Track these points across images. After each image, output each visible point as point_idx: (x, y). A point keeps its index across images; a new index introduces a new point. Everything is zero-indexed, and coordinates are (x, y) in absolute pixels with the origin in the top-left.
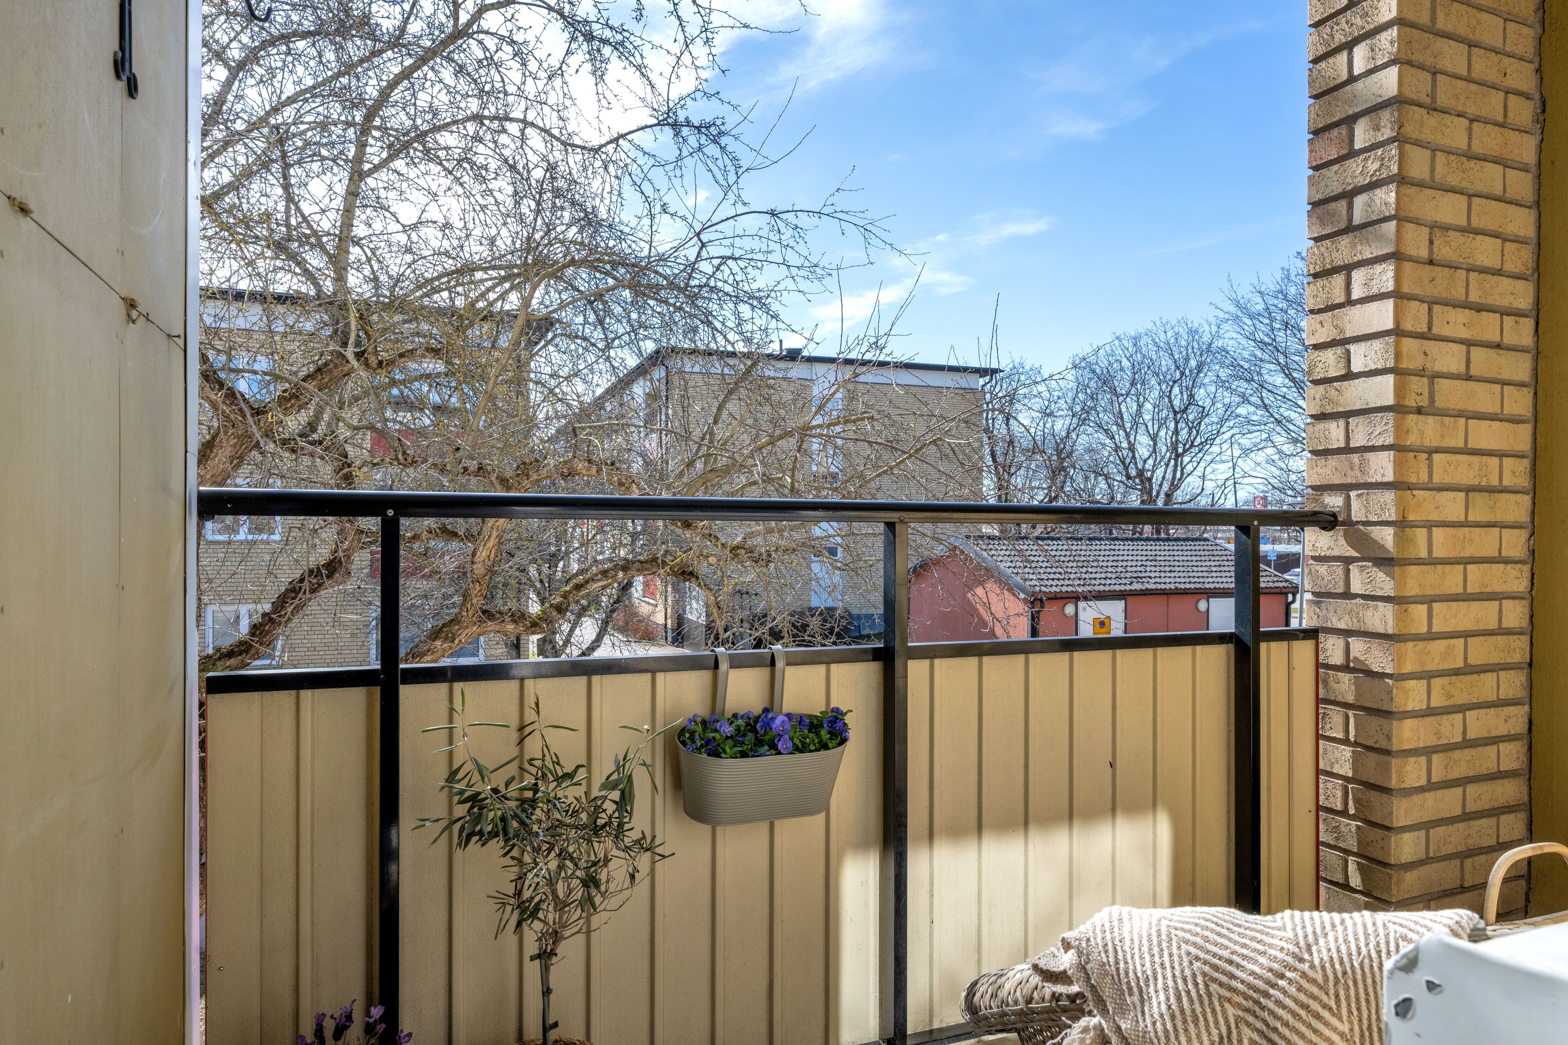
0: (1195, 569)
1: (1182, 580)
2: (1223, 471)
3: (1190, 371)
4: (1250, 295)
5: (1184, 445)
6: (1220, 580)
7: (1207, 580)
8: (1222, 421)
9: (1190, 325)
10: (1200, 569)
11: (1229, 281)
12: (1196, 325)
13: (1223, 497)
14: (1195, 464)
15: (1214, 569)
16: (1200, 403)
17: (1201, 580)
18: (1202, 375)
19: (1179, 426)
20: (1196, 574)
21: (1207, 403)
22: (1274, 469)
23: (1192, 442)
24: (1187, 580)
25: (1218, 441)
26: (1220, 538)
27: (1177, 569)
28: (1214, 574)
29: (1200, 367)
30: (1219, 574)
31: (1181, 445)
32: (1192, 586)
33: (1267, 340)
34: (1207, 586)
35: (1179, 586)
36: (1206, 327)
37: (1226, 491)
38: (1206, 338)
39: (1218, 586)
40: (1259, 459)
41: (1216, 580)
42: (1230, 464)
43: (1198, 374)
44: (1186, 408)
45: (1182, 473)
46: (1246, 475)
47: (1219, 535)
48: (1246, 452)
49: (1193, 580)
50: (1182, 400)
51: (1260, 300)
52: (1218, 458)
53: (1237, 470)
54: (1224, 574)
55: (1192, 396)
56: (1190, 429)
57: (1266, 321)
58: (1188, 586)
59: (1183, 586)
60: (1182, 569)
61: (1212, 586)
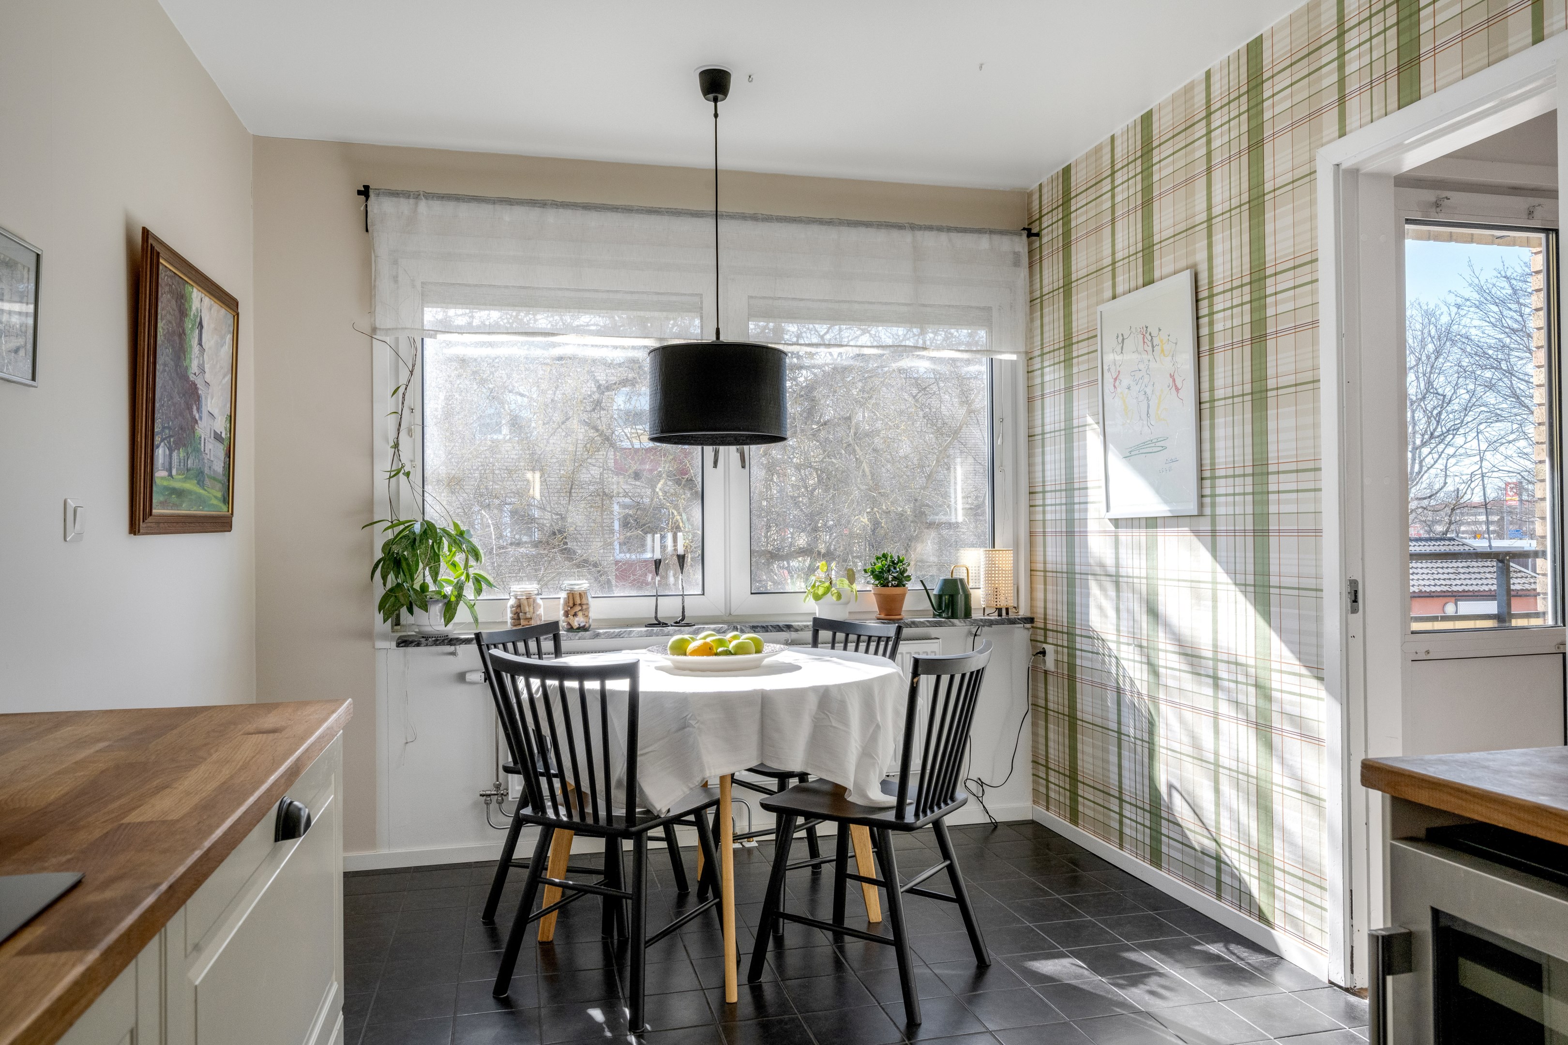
0: (1440, 571)
1: (1427, 583)
2: (1468, 466)
3: (1428, 357)
4: (1494, 281)
5: (1423, 435)
6: (1469, 582)
7: (1454, 583)
8: (1466, 409)
9: (1425, 307)
10: (1446, 571)
11: (1471, 266)
12: (1432, 306)
13: (1469, 492)
14: (1436, 456)
15: (1462, 570)
16: (1440, 391)
17: (1448, 582)
18: (1441, 360)
19: (1416, 415)
20: (1442, 577)
21: (1448, 392)
22: (1528, 463)
23: (1432, 434)
24: (1432, 583)
25: (1462, 431)
26: (1463, 532)
27: (1420, 571)
28: (1462, 576)
29: (1438, 353)
30: (1468, 576)
31: (1418, 436)
32: (1438, 589)
33: (1515, 326)
34: (1455, 588)
35: (1424, 589)
36: (1444, 309)
37: (1473, 486)
38: (1445, 319)
39: (1467, 588)
40: (1509, 453)
41: (1465, 582)
42: (1477, 458)
43: (1436, 358)
44: (1424, 398)
45: (1421, 467)
46: (1495, 468)
47: (1463, 528)
48: (1494, 445)
49: (1438, 583)
50: (1418, 387)
51: (1507, 286)
52: (1461, 451)
53: (1485, 463)
54: (1473, 576)
55: (1429, 383)
56: (1429, 418)
57: (1514, 306)
58: (1433, 589)
59: (1428, 589)
60: (1426, 571)
61: (1460, 589)
